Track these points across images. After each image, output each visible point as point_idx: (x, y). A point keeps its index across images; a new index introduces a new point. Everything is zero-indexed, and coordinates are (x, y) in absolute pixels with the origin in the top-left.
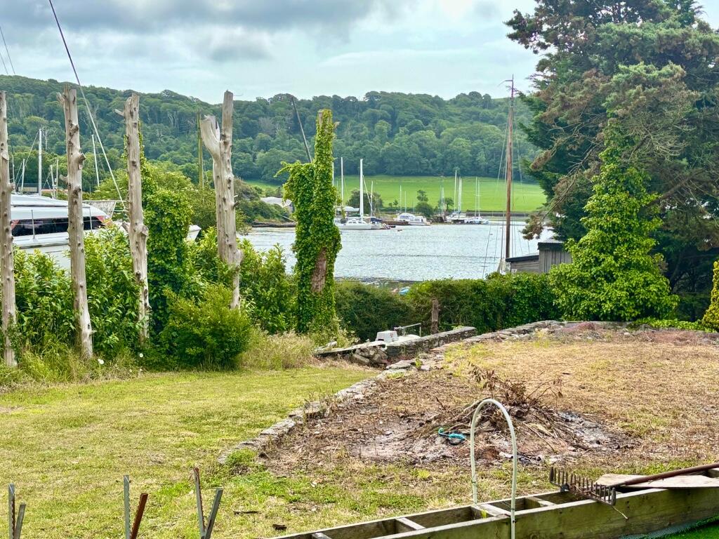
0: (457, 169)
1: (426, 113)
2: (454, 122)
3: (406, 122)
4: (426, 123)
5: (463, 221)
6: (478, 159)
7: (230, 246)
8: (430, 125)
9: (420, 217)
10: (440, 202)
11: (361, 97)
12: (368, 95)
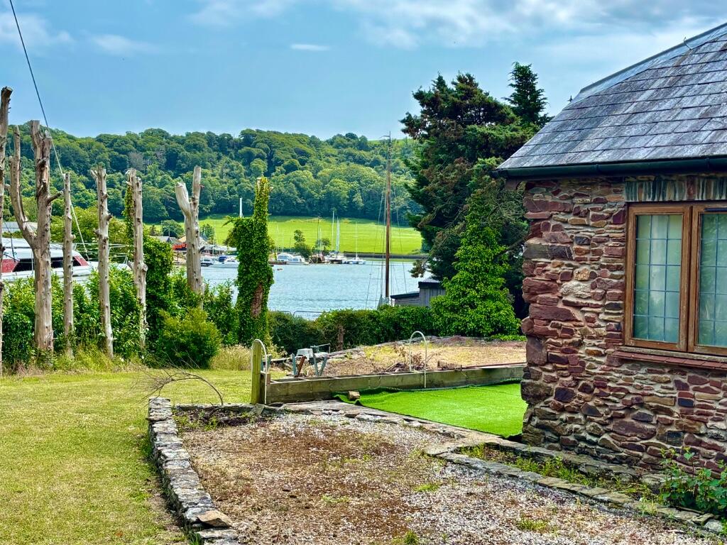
0: (334, 210)
1: (302, 153)
2: (330, 162)
3: (283, 161)
4: (303, 163)
5: (341, 261)
6: (354, 200)
7: (197, 280)
8: (307, 165)
9: (299, 257)
10: (318, 242)
11: (236, 135)
12: (243, 133)
